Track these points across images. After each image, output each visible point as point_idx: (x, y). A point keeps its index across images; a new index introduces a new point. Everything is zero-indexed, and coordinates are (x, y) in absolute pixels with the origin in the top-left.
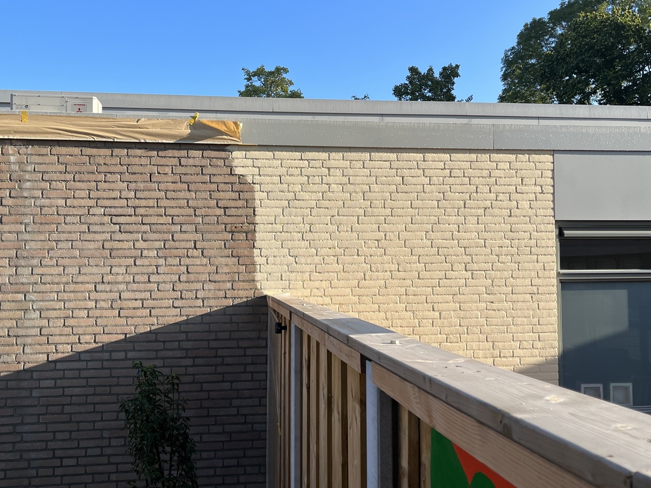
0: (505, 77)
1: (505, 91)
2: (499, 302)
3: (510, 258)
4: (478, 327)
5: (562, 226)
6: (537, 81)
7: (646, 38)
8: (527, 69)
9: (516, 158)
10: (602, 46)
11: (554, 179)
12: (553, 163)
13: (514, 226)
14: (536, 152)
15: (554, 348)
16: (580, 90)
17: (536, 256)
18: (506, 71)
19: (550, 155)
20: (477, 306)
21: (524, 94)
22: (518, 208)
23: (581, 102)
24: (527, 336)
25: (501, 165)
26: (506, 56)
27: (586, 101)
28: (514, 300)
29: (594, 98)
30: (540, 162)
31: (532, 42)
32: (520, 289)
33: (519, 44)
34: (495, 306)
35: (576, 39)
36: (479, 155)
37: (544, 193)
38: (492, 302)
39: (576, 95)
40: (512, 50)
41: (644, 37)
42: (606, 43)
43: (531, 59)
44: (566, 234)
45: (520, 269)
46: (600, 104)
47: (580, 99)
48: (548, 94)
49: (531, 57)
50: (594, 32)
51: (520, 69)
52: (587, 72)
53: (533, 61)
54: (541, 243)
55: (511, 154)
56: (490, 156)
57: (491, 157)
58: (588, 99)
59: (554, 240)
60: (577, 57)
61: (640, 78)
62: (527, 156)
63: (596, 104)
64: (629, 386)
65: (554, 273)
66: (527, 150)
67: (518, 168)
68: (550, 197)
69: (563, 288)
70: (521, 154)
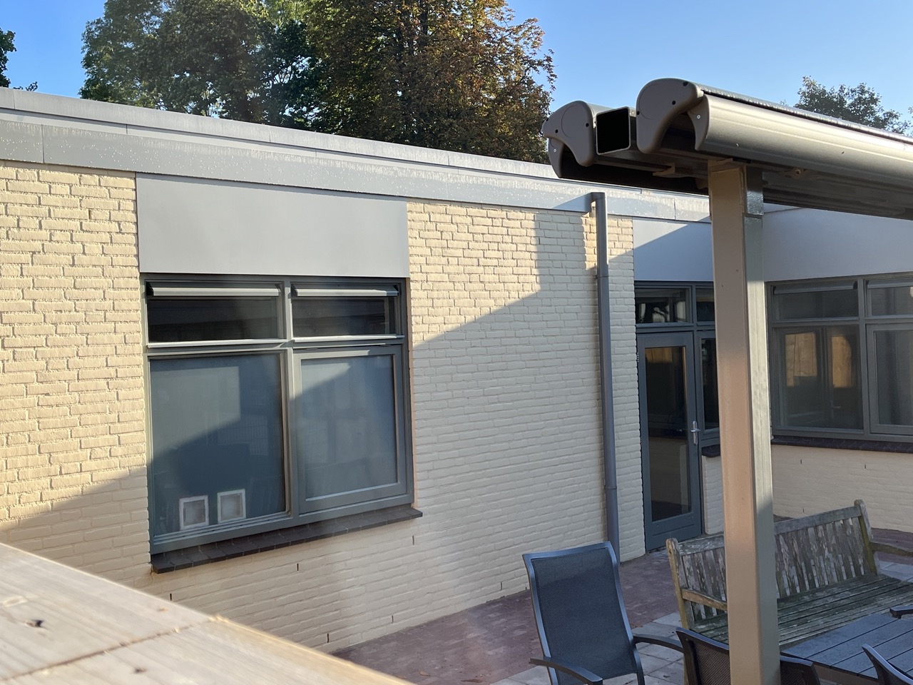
0: (88, 62)
1: (89, 82)
2: (58, 393)
3: (75, 328)
4: (26, 434)
5: (150, 281)
6: (136, 75)
7: (275, 38)
8: (120, 55)
9: (80, 179)
10: (222, 38)
11: (136, 213)
12: (135, 190)
13: (78, 280)
14: (110, 172)
15: (140, 454)
16: (194, 94)
17: (113, 324)
18: (89, 53)
19: (131, 178)
20: (22, 402)
21: (117, 90)
22: (84, 253)
23: (196, 112)
24: (101, 440)
25: (57, 189)
26: (89, 31)
27: (203, 112)
28: (80, 389)
29: (214, 108)
30: (116, 188)
31: (126, 17)
32: (91, 373)
33: (107, 16)
34: (51, 400)
35: (187, 23)
36: (21, 171)
37: (123, 234)
38: (48, 394)
39: (188, 100)
40: (97, 23)
41: (272, 36)
42: (226, 36)
43: (126, 41)
44: (157, 292)
45: (89, 343)
46: (221, 117)
47: (196, 108)
48: (152, 96)
49: (126, 39)
50: (210, 18)
51: (110, 53)
52: (203, 72)
53: (130, 45)
54: (120, 306)
55: (72, 173)
56: (38, 173)
57: (40, 174)
58: (207, 109)
59: (139, 301)
60: (188, 50)
61: (268, 89)
62: (97, 177)
63: (217, 116)
64: (241, 494)
65: (139, 348)
66: (96, 169)
67: (84, 194)
68: (133, 239)
69: (152, 369)
70: (87, 174)
